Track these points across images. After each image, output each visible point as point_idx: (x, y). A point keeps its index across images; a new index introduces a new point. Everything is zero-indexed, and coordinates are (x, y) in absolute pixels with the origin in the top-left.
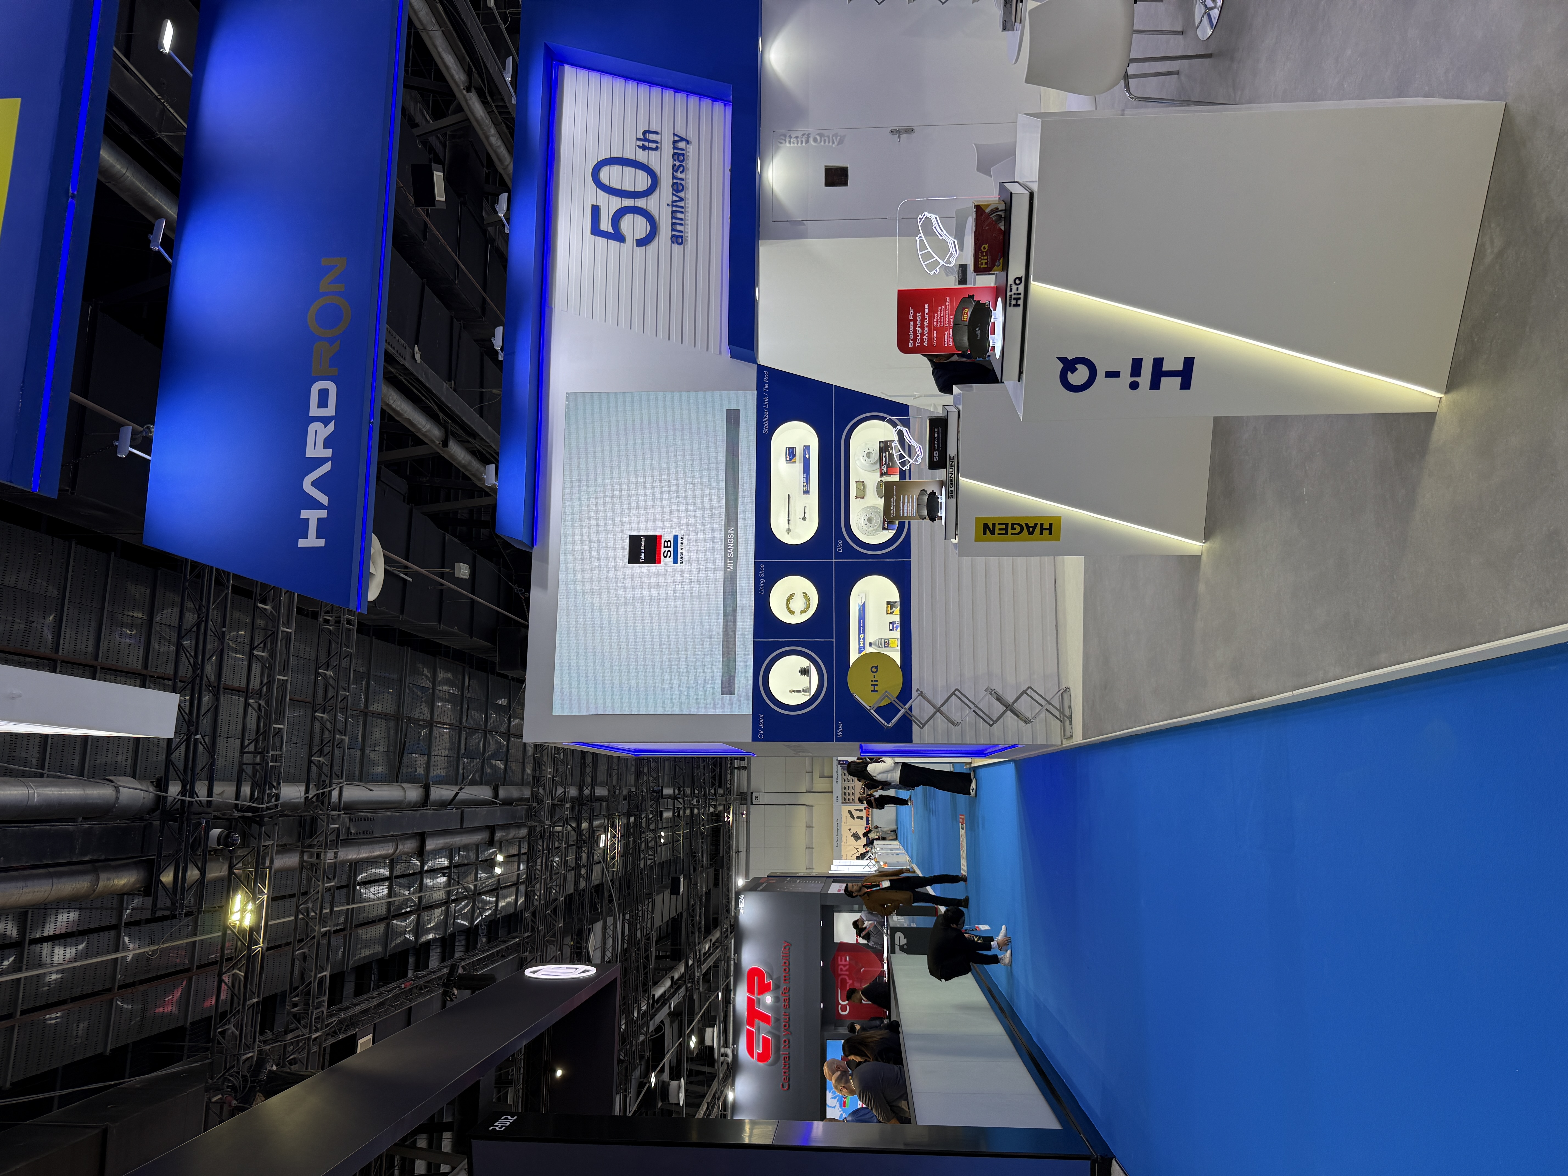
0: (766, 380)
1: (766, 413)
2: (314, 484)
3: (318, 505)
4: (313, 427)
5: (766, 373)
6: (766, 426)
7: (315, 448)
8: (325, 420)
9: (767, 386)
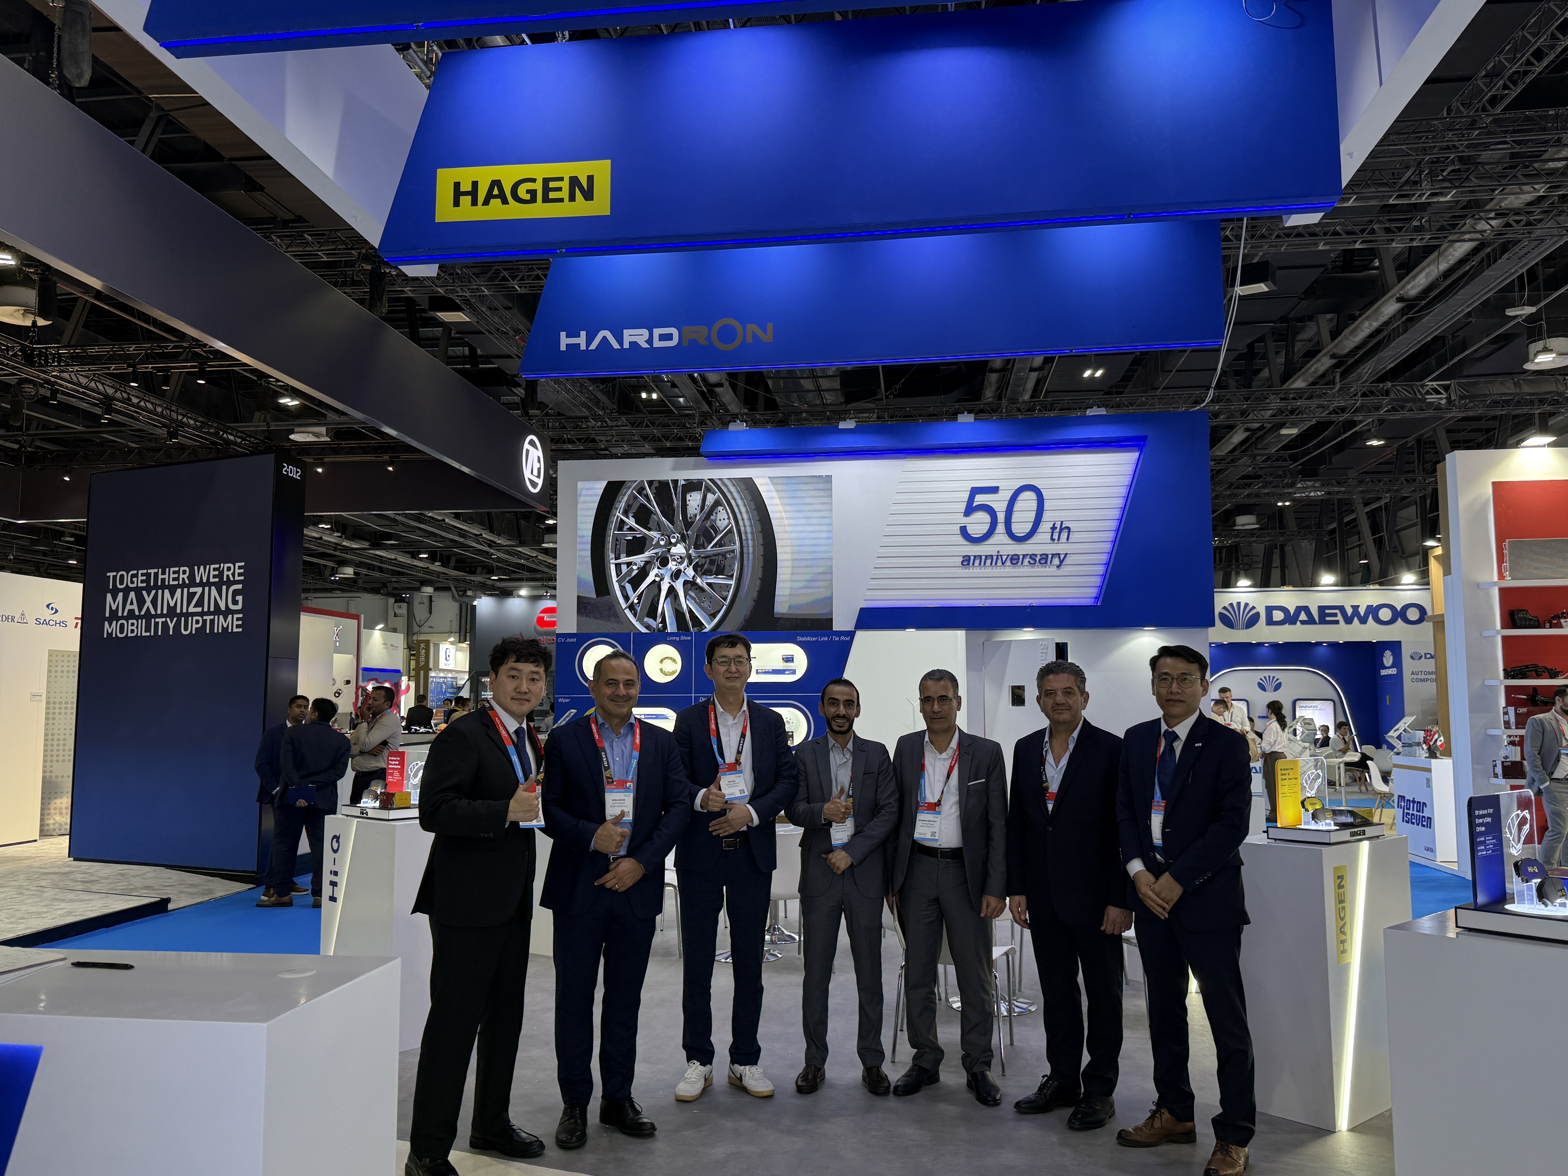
0: (842, 638)
2: (604, 338)
3: (589, 342)
4: (645, 332)
5: (848, 639)
6: (806, 639)
7: (630, 336)
8: (650, 341)
9: (837, 639)
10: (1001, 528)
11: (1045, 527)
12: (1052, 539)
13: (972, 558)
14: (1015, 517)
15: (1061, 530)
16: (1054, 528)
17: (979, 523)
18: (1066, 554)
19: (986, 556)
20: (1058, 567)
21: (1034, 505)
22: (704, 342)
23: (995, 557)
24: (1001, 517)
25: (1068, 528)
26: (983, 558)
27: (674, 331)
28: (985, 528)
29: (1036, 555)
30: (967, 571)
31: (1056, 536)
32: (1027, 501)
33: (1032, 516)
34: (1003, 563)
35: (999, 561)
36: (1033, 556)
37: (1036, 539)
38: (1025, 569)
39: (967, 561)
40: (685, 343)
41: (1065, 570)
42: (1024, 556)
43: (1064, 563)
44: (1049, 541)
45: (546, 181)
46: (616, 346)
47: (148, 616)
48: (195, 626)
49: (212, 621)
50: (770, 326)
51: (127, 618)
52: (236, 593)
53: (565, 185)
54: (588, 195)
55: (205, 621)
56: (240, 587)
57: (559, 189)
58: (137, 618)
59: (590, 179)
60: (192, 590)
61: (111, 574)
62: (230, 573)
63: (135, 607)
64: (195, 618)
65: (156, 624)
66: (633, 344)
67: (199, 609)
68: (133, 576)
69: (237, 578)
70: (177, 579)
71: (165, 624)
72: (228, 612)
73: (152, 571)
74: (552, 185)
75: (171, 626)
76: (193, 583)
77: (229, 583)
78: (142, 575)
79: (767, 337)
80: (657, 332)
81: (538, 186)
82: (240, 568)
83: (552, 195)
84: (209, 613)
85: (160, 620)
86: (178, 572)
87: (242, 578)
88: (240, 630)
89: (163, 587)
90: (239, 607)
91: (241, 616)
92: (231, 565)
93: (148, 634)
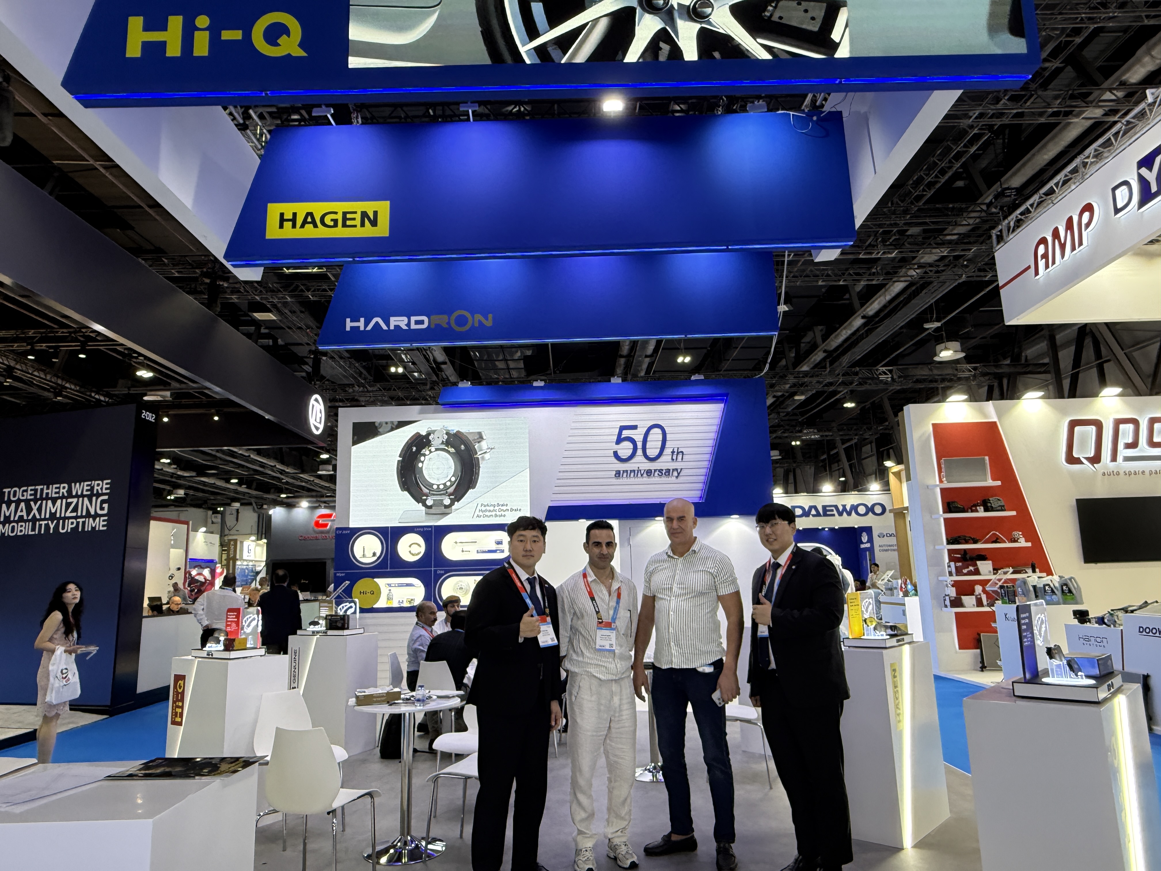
10: (640, 452)
11: (668, 451)
12: (673, 459)
13: (622, 472)
14: (648, 445)
15: (677, 453)
16: (673, 452)
17: (625, 450)
18: (681, 469)
19: (631, 471)
20: (677, 477)
21: (660, 437)
22: (445, 326)
23: (636, 472)
24: (640, 445)
25: (682, 452)
26: (629, 472)
27: (425, 319)
28: (629, 452)
29: (662, 470)
30: (618, 480)
31: (674, 457)
32: (656, 435)
33: (659, 444)
34: (642, 475)
35: (639, 474)
36: (660, 471)
37: (663, 458)
38: (656, 479)
39: (618, 474)
40: (433, 326)
41: (681, 479)
42: (655, 470)
43: (681, 474)
44: (670, 460)
45: (345, 214)
46: (385, 327)
47: (34, 520)
48: (70, 526)
49: (84, 523)
50: (490, 316)
51: (17, 522)
52: (103, 502)
53: (358, 216)
54: (374, 223)
55: (78, 523)
56: (106, 497)
57: (354, 219)
58: (25, 521)
59: (375, 213)
60: (69, 500)
61: (7, 490)
62: (99, 488)
63: (24, 513)
64: (71, 521)
65: (40, 525)
66: (397, 327)
67: (74, 514)
68: (24, 491)
69: (104, 491)
70: (58, 493)
71: (47, 525)
72: (96, 516)
73: (39, 487)
74: (349, 216)
75: (52, 526)
76: (70, 495)
77: (98, 495)
78: (31, 490)
79: (489, 323)
80: (413, 319)
81: (339, 217)
82: (106, 484)
83: (349, 223)
84: (82, 517)
85: (43, 523)
86: (59, 488)
87: (108, 491)
88: (105, 528)
89: (47, 498)
90: (105, 512)
91: (106, 518)
92: (100, 482)
93: (33, 533)
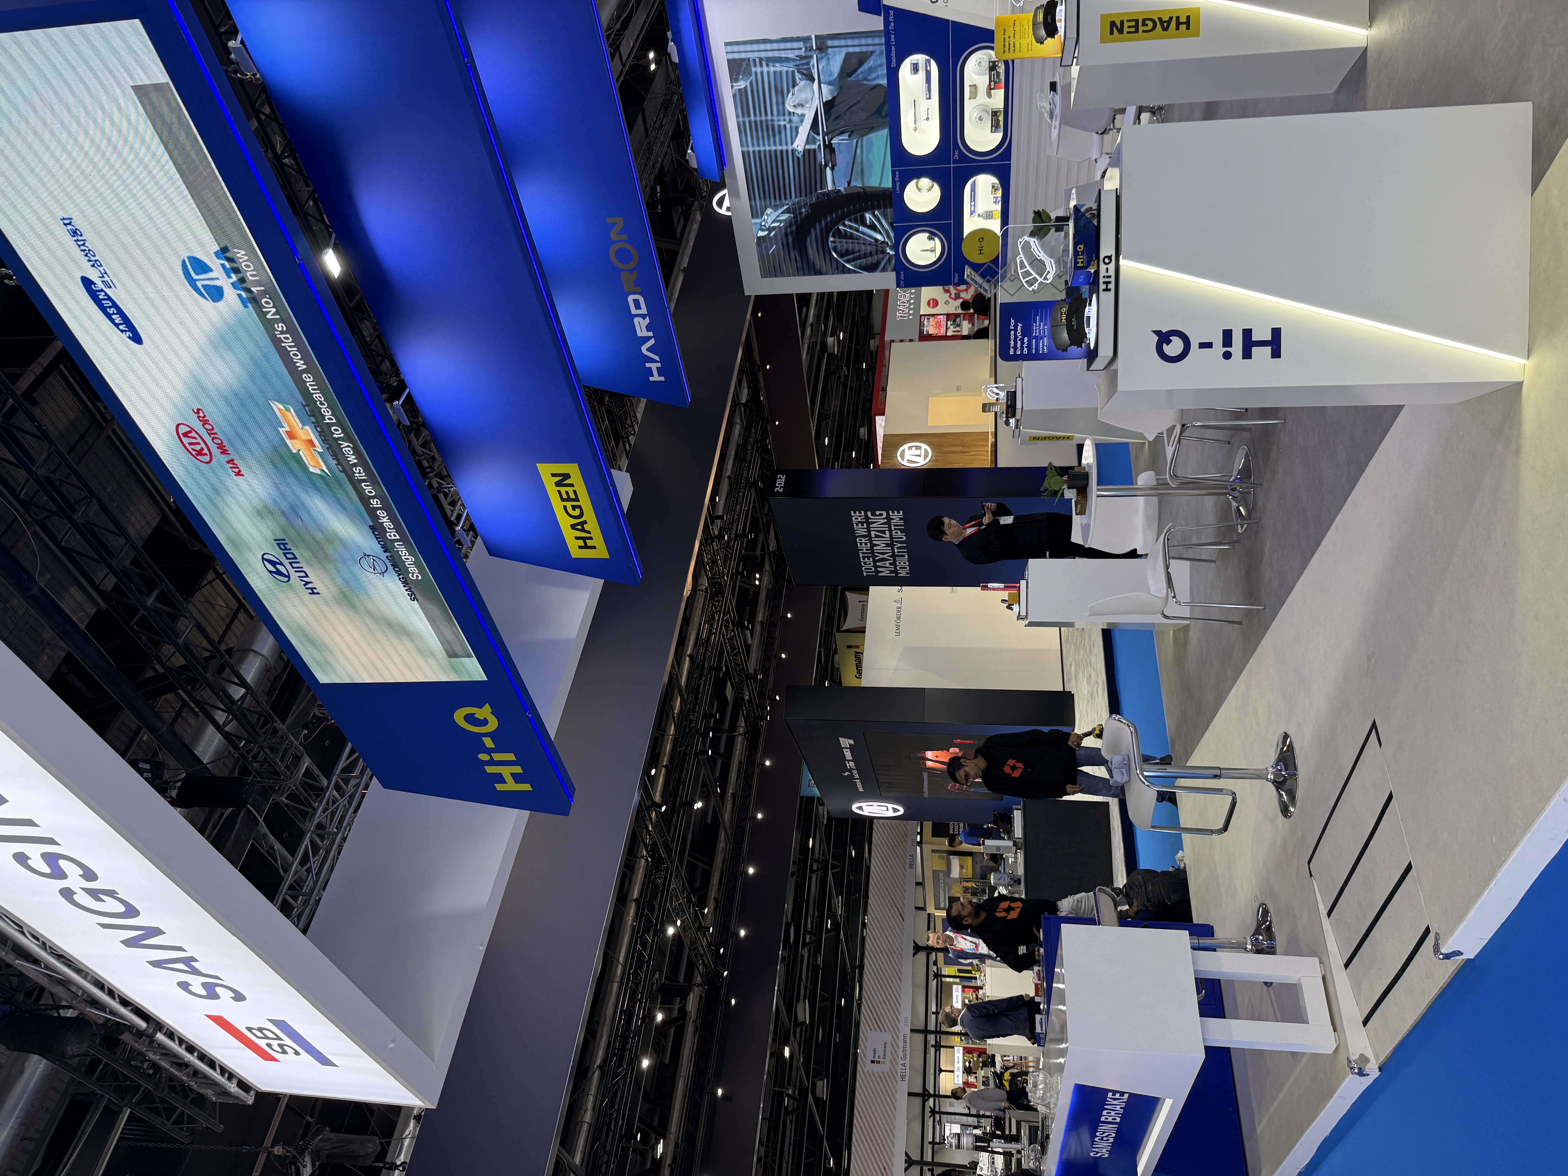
0: (891, 19)
1: (893, 48)
2: (648, 350)
3: (653, 361)
4: (636, 320)
5: (891, 12)
6: (894, 60)
7: (642, 331)
8: (643, 316)
9: (892, 24)
22: (635, 274)
27: (631, 298)
40: (638, 288)
46: (652, 341)
47: (894, 556)
48: (899, 533)
49: (895, 525)
50: (609, 220)
51: (896, 566)
52: (874, 514)
54: (566, 476)
55: (895, 529)
56: (869, 514)
58: (895, 561)
59: (553, 475)
60: (873, 536)
61: (865, 574)
62: (859, 518)
63: (887, 563)
64: (893, 534)
65: (898, 552)
66: (648, 328)
67: (887, 532)
68: (865, 563)
69: (863, 514)
70: (866, 544)
71: (898, 548)
72: (888, 517)
73: (861, 555)
75: (900, 545)
76: (869, 535)
77: (867, 518)
78: (864, 559)
79: (619, 222)
80: (634, 311)
81: (568, 504)
82: (855, 513)
84: (890, 527)
85: (896, 550)
86: (861, 544)
87: (863, 512)
88: (901, 512)
89: (872, 549)
90: (884, 513)
91: (890, 512)
92: (853, 518)
93: (906, 556)
